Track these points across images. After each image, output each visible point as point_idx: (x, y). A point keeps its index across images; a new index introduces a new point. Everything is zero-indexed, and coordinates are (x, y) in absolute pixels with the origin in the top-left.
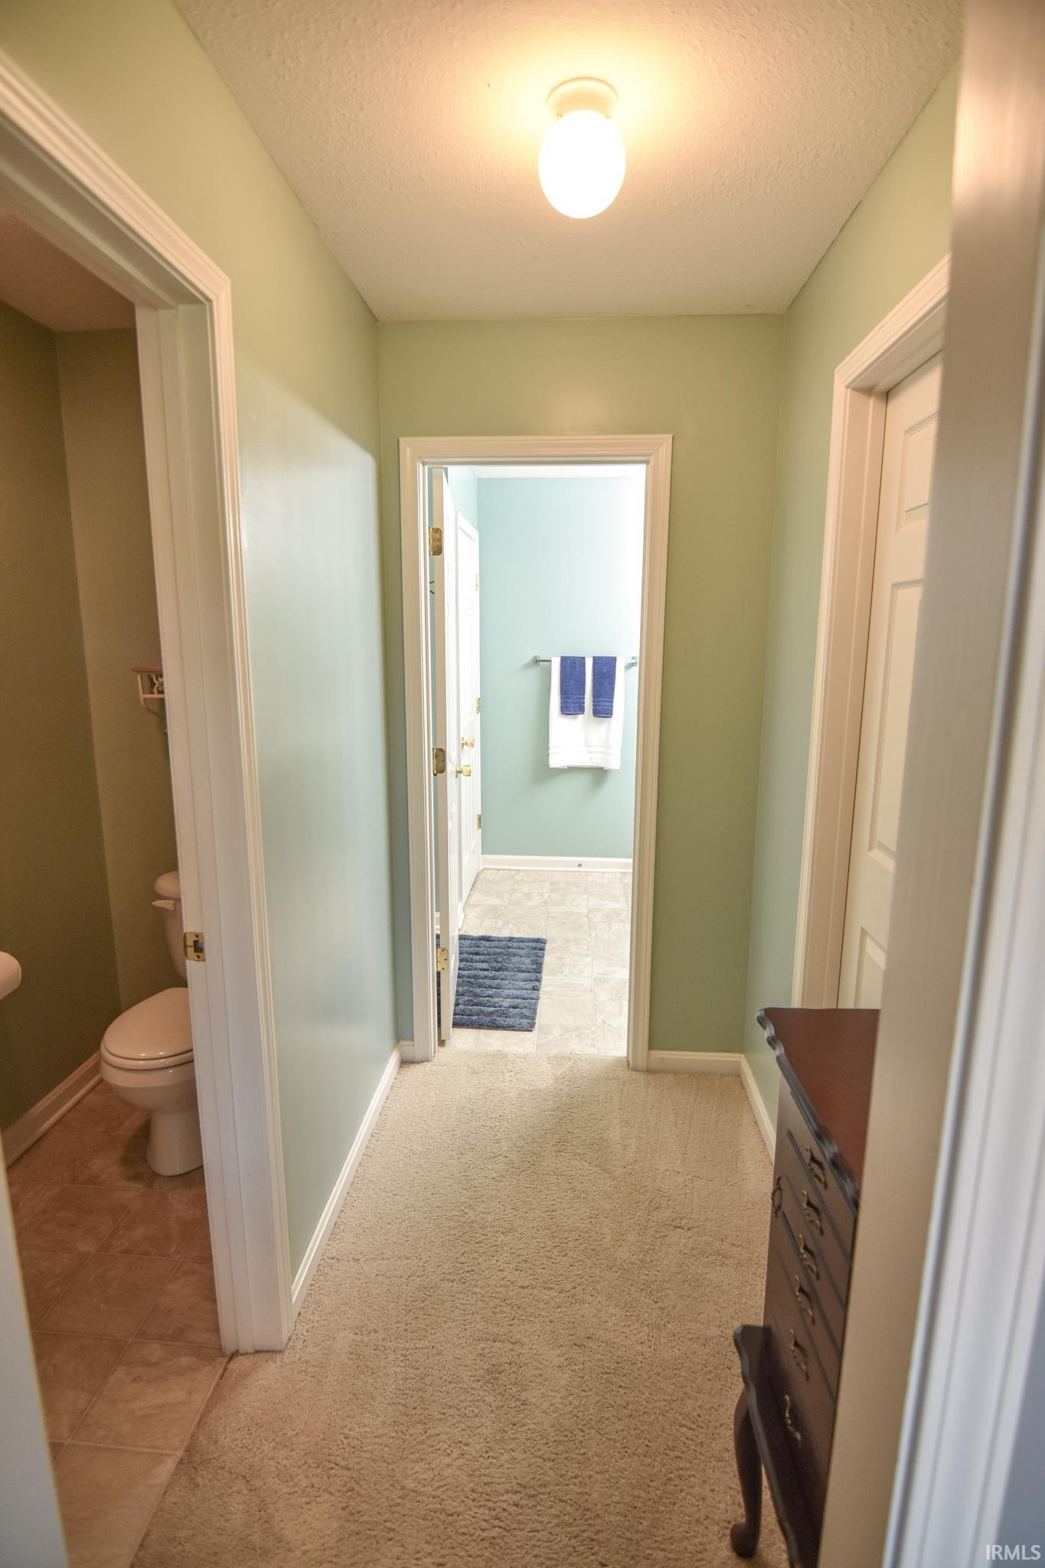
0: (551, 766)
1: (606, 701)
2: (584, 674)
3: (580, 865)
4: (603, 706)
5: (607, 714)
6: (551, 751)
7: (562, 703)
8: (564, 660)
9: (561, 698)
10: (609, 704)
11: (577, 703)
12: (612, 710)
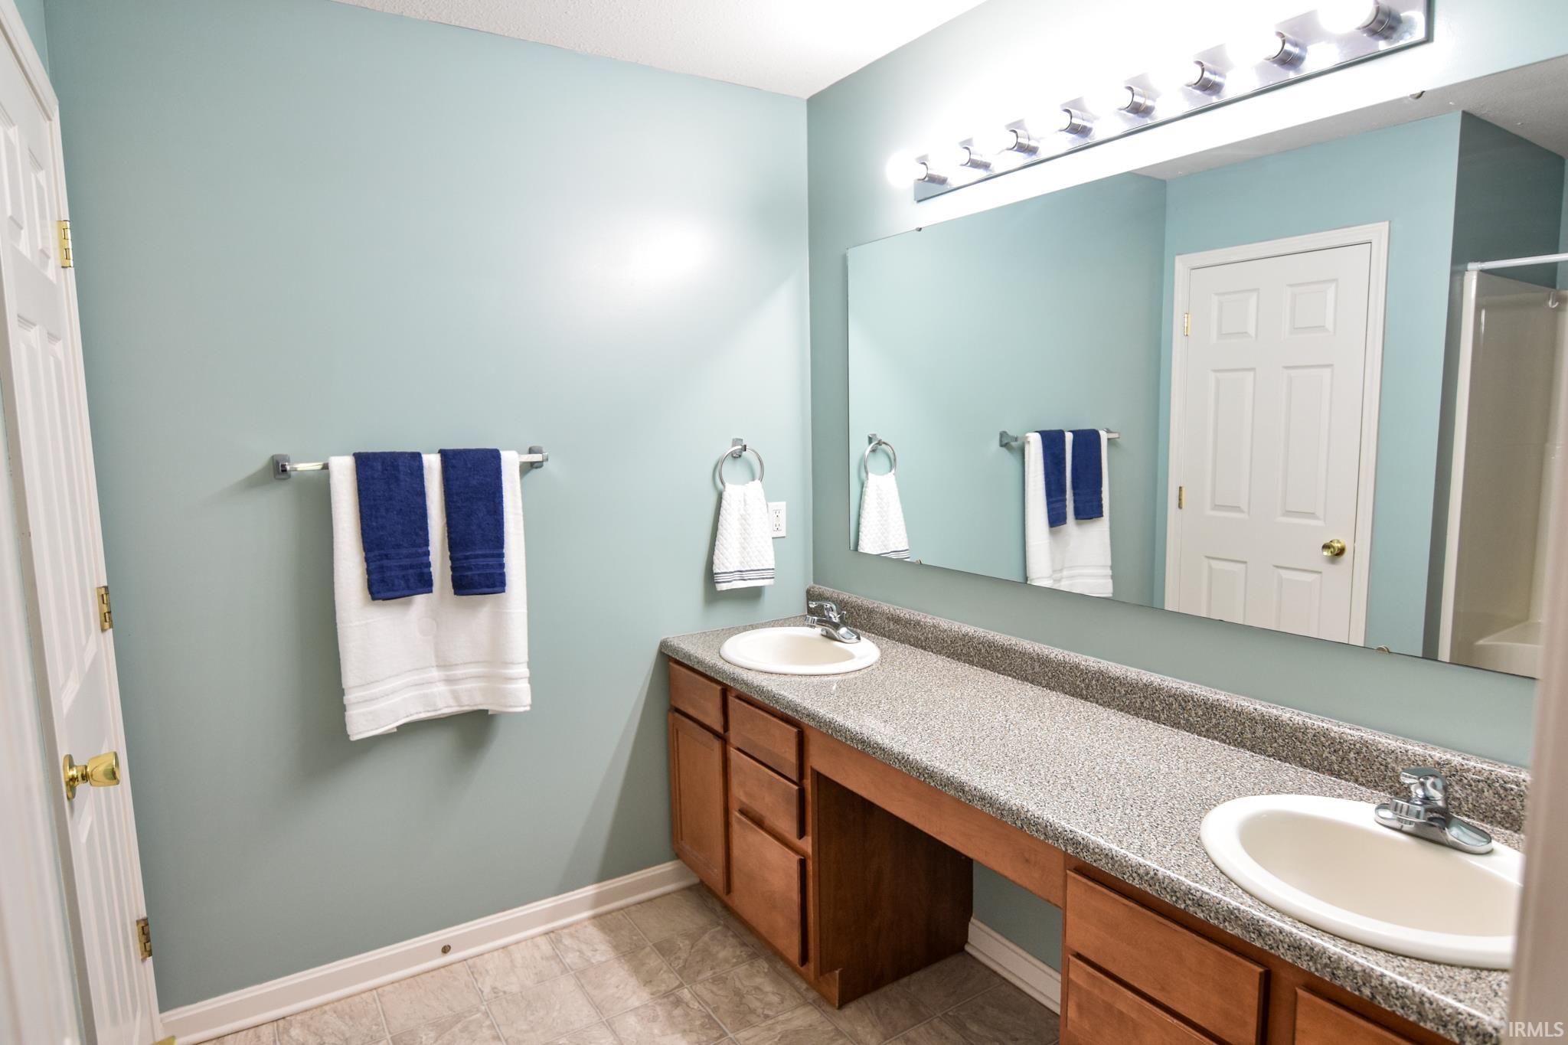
0: (354, 738)
1: (485, 556)
2: (421, 494)
3: (446, 950)
4: (477, 567)
5: (493, 585)
6: (350, 698)
7: (369, 572)
8: (363, 461)
9: (367, 560)
10: (492, 561)
11: (412, 567)
12: (503, 575)
